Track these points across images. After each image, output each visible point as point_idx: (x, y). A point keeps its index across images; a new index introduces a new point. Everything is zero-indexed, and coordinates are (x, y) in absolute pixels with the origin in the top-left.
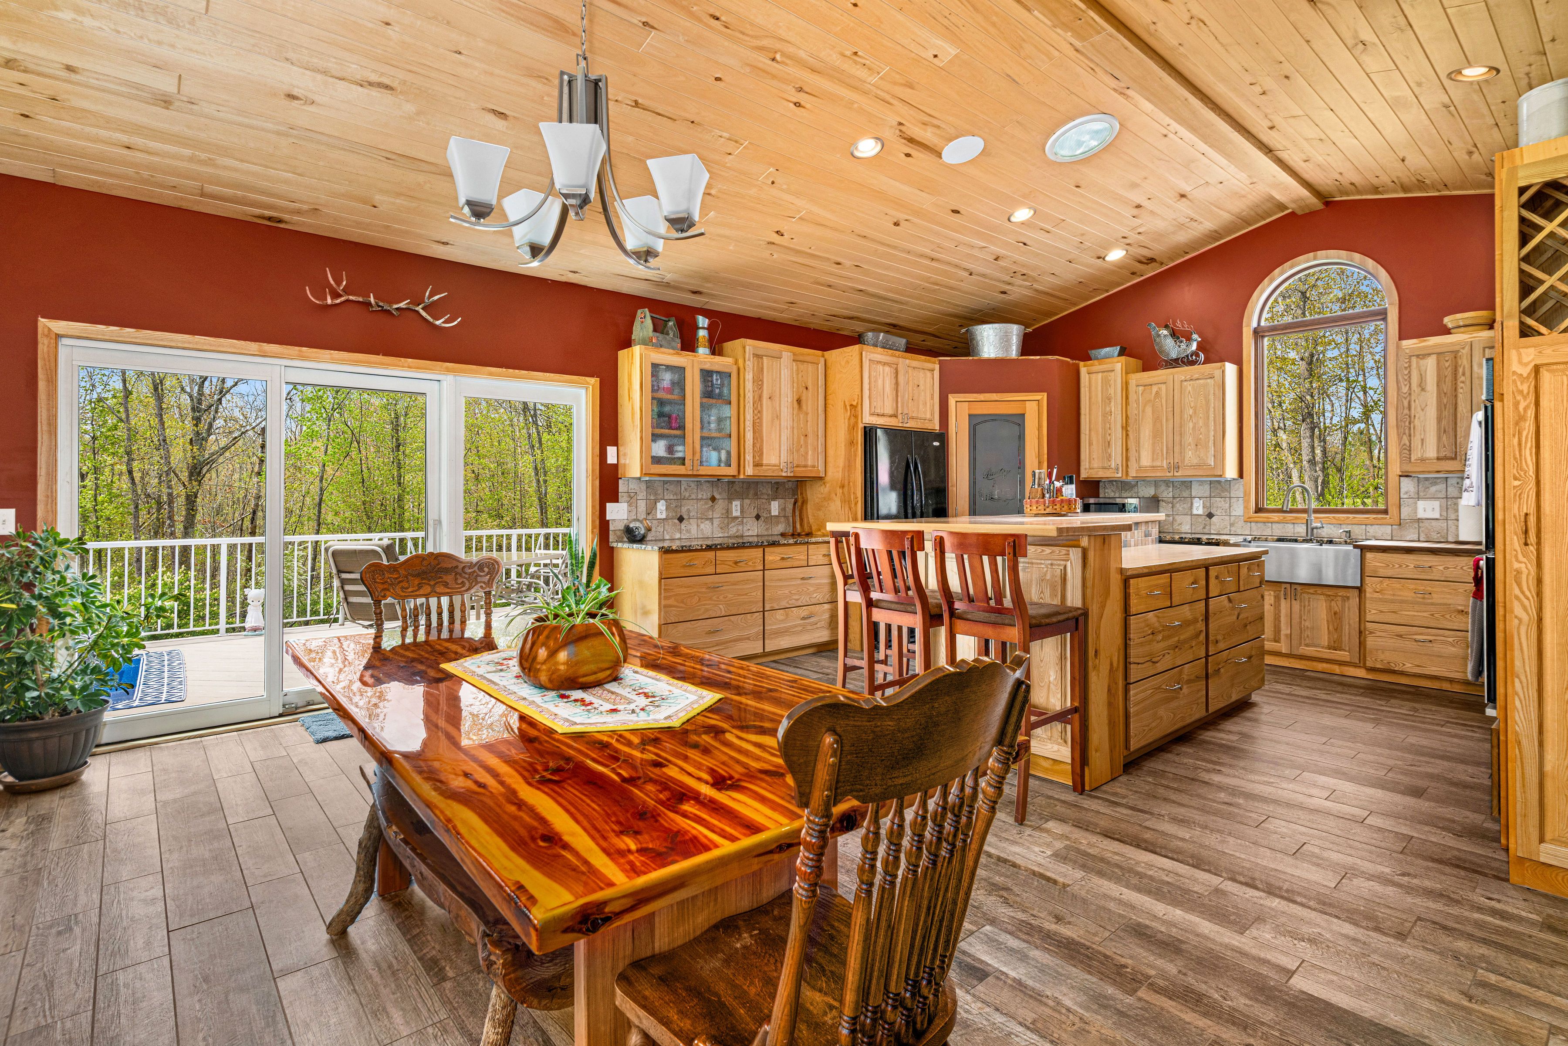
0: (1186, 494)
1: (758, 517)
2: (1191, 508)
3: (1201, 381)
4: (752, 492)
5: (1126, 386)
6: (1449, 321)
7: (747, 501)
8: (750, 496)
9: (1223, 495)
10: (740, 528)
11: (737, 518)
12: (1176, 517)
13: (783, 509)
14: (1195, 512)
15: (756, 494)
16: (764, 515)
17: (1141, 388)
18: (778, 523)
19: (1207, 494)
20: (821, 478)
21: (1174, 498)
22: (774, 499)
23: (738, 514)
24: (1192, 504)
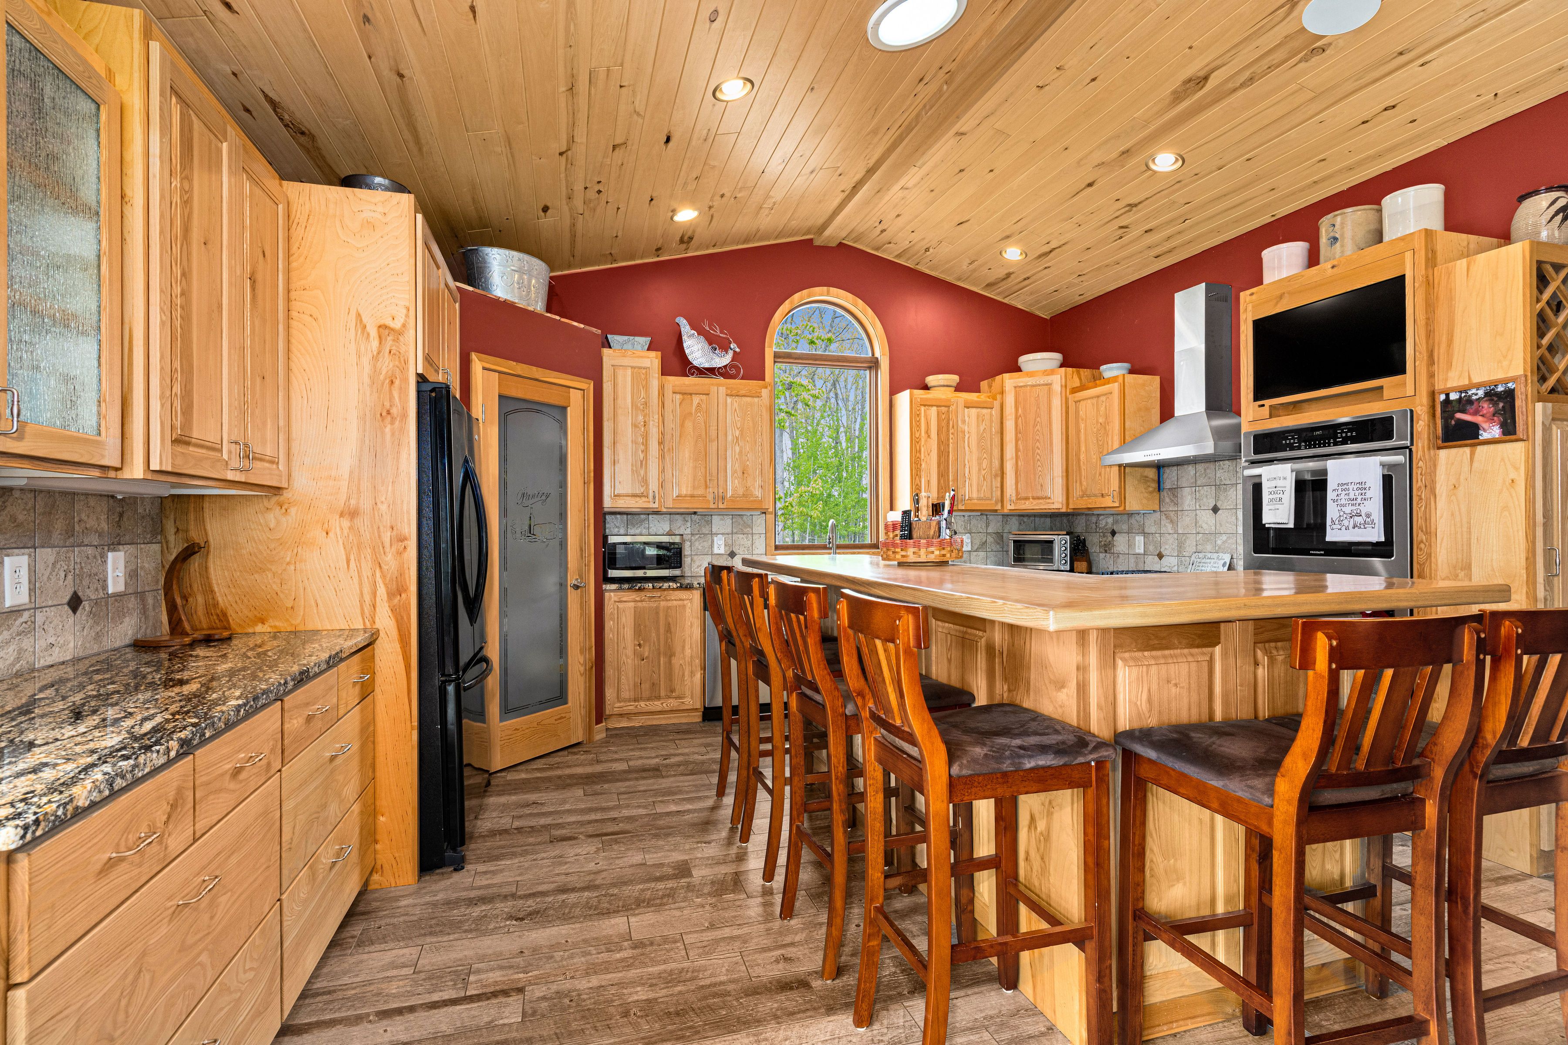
0: (705, 530)
1: (75, 603)
2: (712, 546)
3: (749, 399)
4: (59, 525)
5: (662, 388)
6: (931, 380)
7: (46, 555)
8: (56, 537)
9: (745, 531)
10: (27, 643)
11: (16, 612)
12: (695, 558)
13: (132, 575)
14: (716, 551)
15: (70, 532)
16: (89, 594)
17: (678, 396)
18: (121, 615)
19: (729, 530)
20: (277, 490)
21: (692, 534)
22: (114, 546)
23: (23, 598)
24: (713, 541)
